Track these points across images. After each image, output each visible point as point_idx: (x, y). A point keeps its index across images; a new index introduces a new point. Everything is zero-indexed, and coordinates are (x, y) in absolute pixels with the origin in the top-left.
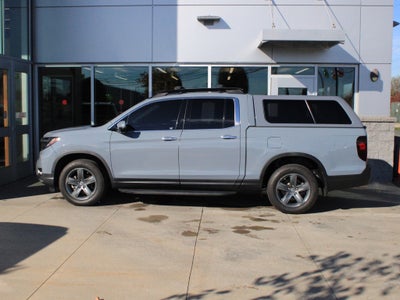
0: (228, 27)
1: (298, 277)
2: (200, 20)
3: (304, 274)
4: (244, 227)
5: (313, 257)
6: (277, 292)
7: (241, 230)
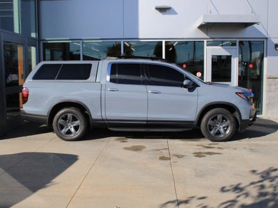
0: (176, 13)
1: (248, 186)
2: (157, 9)
3: (252, 183)
4: (200, 152)
5: (254, 172)
6: (238, 196)
7: (199, 155)
